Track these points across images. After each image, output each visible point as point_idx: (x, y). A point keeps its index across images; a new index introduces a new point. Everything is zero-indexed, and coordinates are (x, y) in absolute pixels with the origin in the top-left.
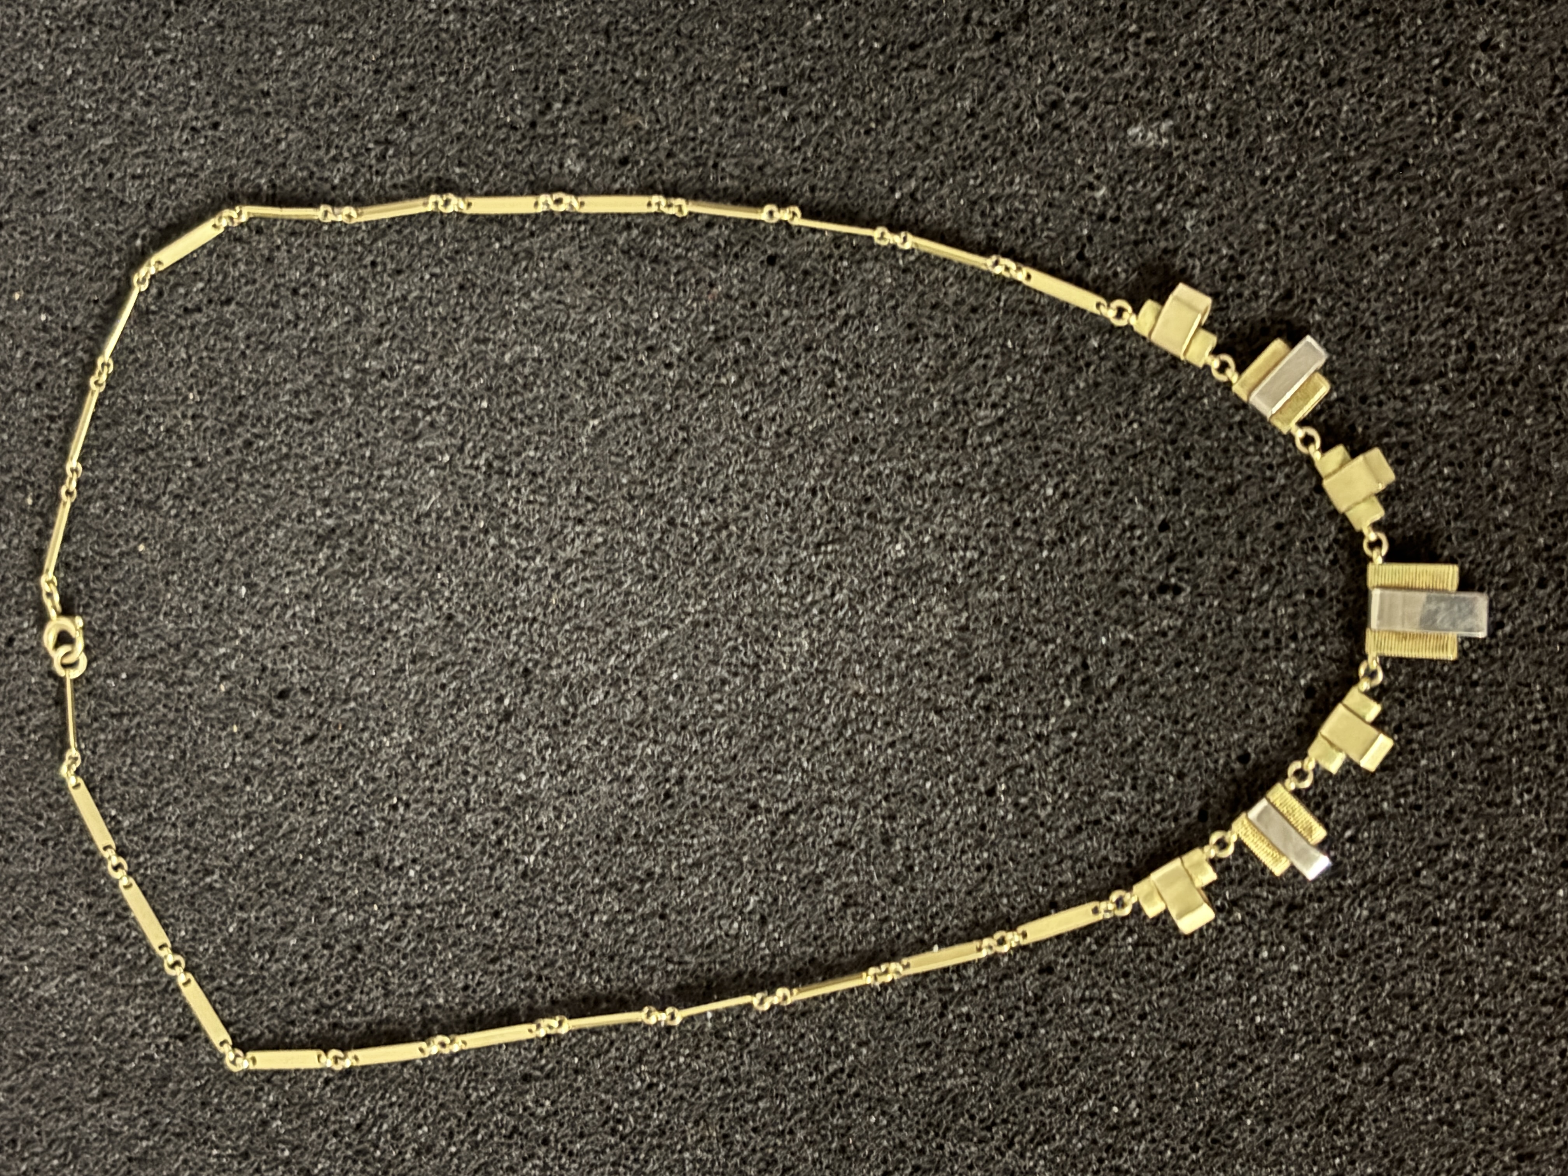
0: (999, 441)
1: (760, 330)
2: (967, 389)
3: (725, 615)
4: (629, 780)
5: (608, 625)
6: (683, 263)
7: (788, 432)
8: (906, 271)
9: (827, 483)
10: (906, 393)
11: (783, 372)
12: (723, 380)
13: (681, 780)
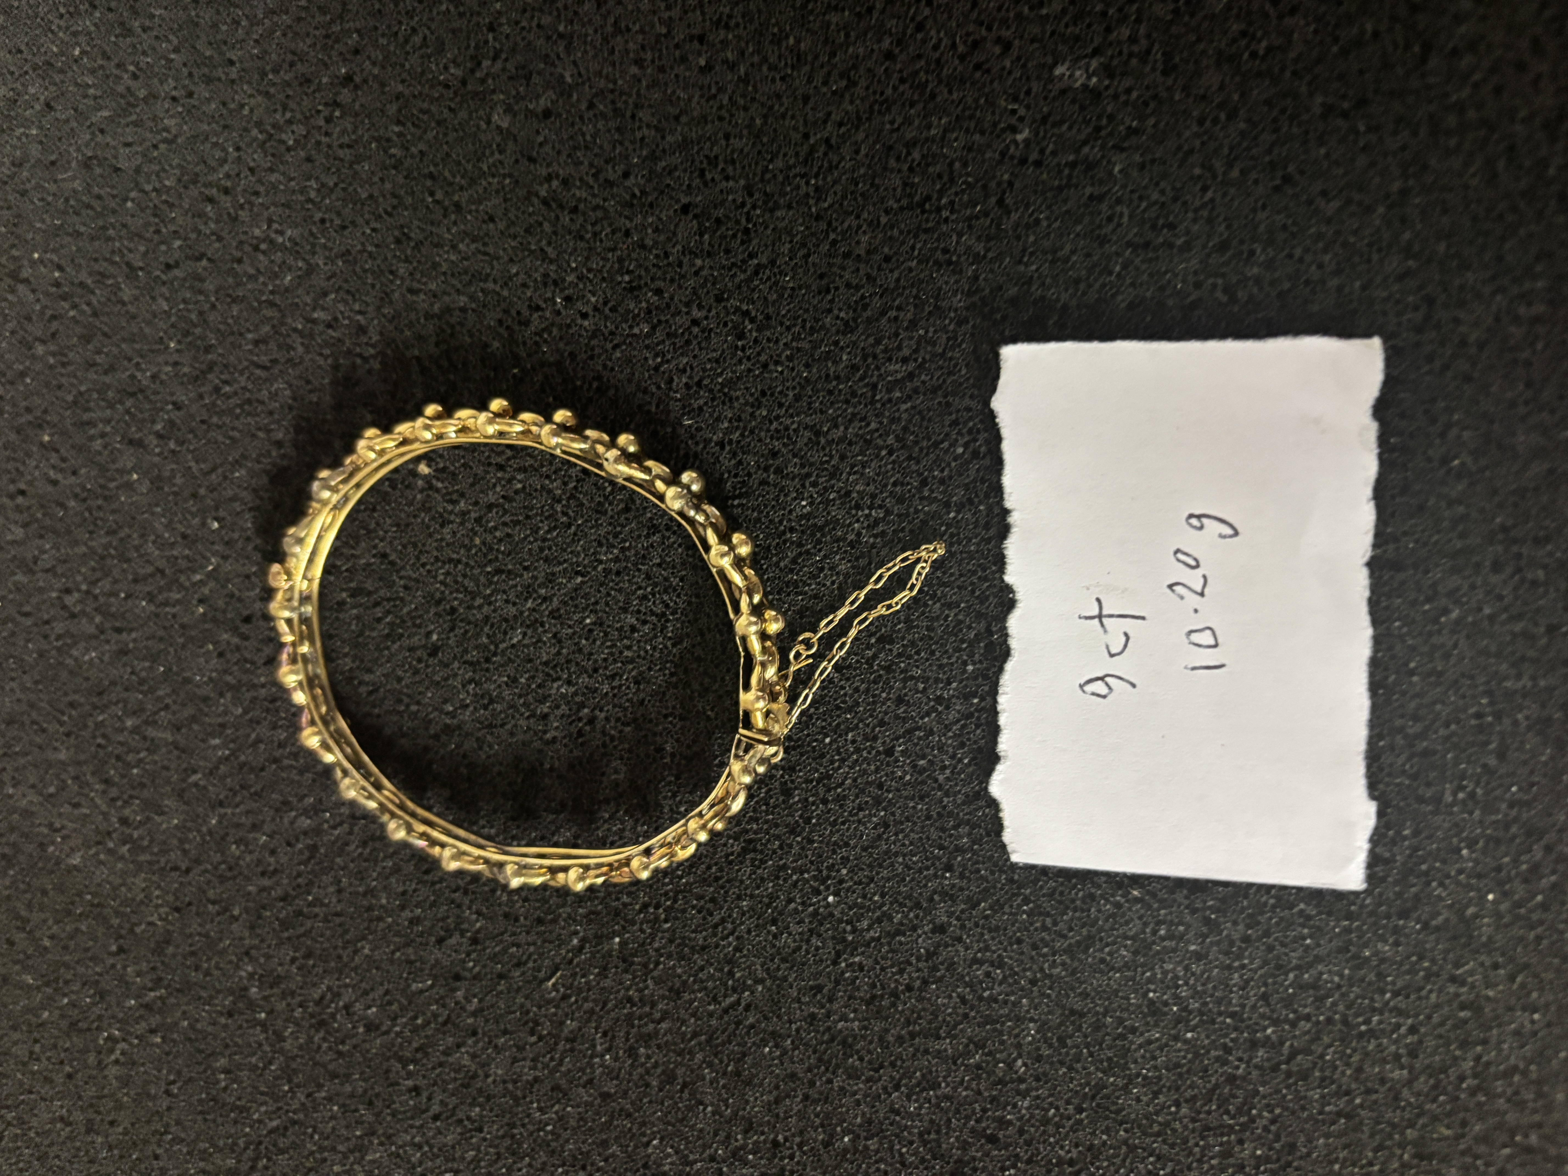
0: (909, 397)
1: (672, 280)
2: (878, 342)
3: (635, 564)
4: (545, 717)
5: (526, 568)
6: (600, 214)
7: (699, 384)
8: (818, 218)
9: (735, 436)
10: (815, 346)
11: (695, 322)
12: (636, 331)
13: (591, 721)
